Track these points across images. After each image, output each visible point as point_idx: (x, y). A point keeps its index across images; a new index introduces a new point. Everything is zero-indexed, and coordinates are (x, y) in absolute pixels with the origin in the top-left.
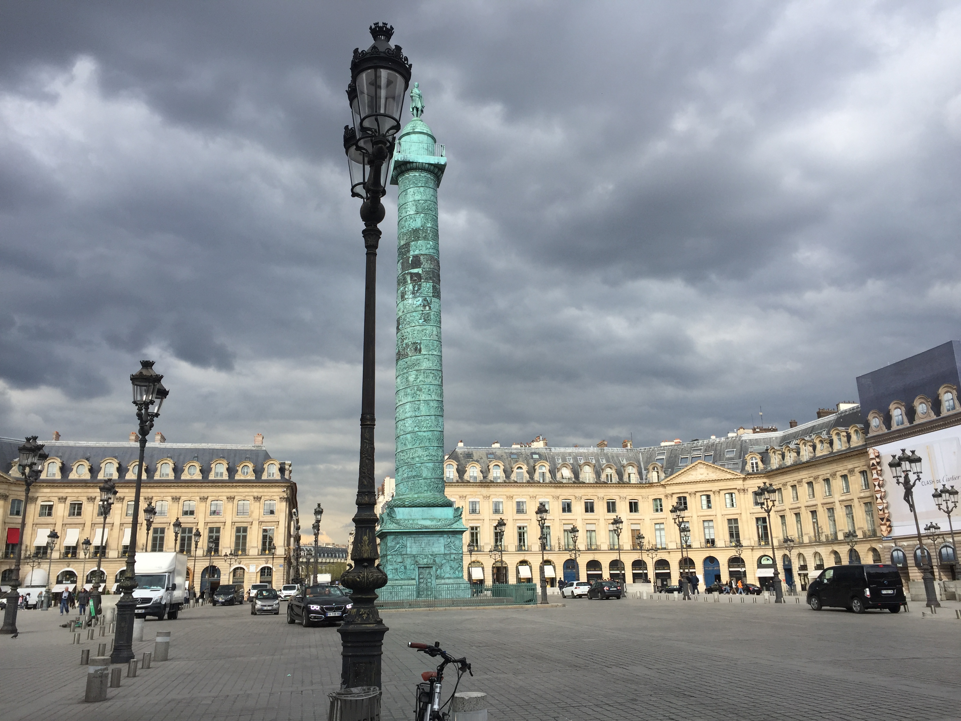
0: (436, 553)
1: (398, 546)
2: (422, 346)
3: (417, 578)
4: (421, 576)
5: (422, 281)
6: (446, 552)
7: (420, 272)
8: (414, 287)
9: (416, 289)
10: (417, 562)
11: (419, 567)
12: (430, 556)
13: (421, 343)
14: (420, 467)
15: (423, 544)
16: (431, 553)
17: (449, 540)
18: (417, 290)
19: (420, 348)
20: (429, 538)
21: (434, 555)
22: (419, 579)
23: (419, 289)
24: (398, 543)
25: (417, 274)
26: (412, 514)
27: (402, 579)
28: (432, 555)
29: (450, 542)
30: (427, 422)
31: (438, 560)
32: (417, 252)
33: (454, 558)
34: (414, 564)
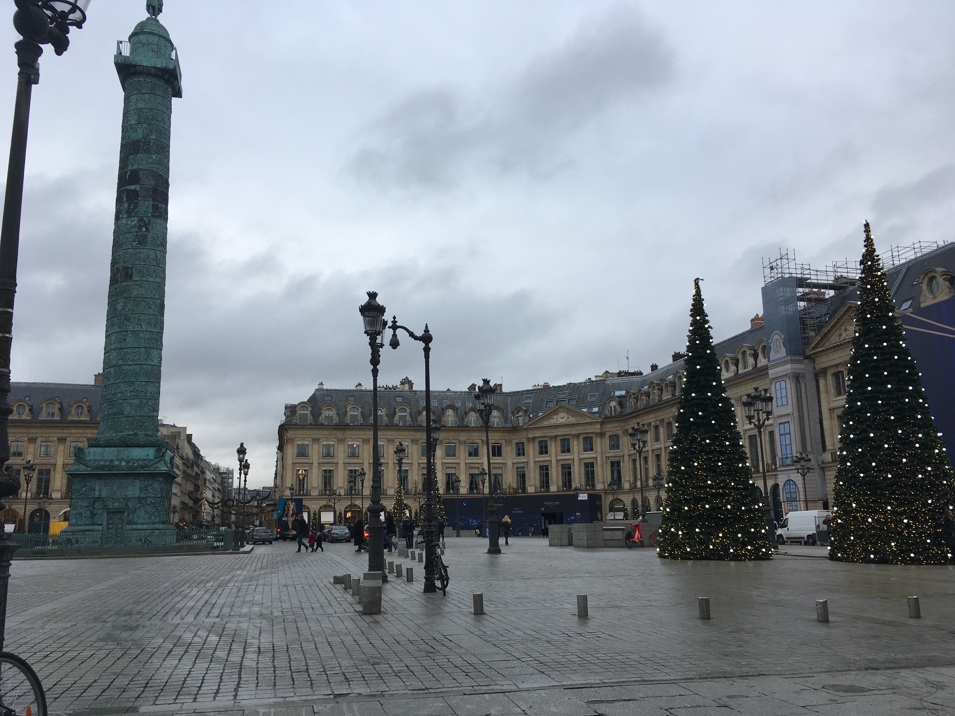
0: (130, 496)
1: (84, 489)
2: (134, 271)
3: (105, 523)
4: (110, 522)
5: (140, 198)
6: (141, 496)
7: (138, 189)
8: (129, 207)
9: (132, 208)
10: (105, 506)
11: (108, 512)
12: (122, 500)
13: (132, 267)
14: (122, 403)
15: (115, 487)
16: (123, 497)
17: (146, 483)
18: (133, 210)
19: (132, 273)
20: (122, 481)
21: (126, 499)
22: (108, 524)
23: (135, 208)
24: (85, 486)
25: (135, 192)
26: (106, 454)
27: (86, 525)
28: (124, 499)
29: (148, 485)
30: (134, 354)
31: (130, 505)
32: (135, 167)
33: (151, 502)
34: (102, 509)
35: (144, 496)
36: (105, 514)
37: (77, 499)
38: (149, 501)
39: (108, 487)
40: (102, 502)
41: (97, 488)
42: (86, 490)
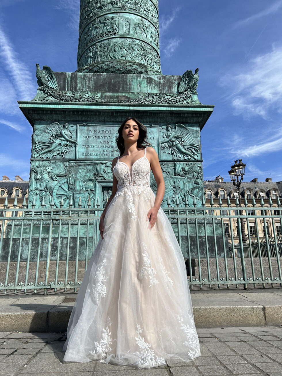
33: (183, 169)
34: (92, 180)
35: (170, 158)
36: (98, 191)
37: (42, 159)
38: (179, 166)
39: (101, 140)
40: (90, 167)
41: (80, 140)
42: (60, 144)
